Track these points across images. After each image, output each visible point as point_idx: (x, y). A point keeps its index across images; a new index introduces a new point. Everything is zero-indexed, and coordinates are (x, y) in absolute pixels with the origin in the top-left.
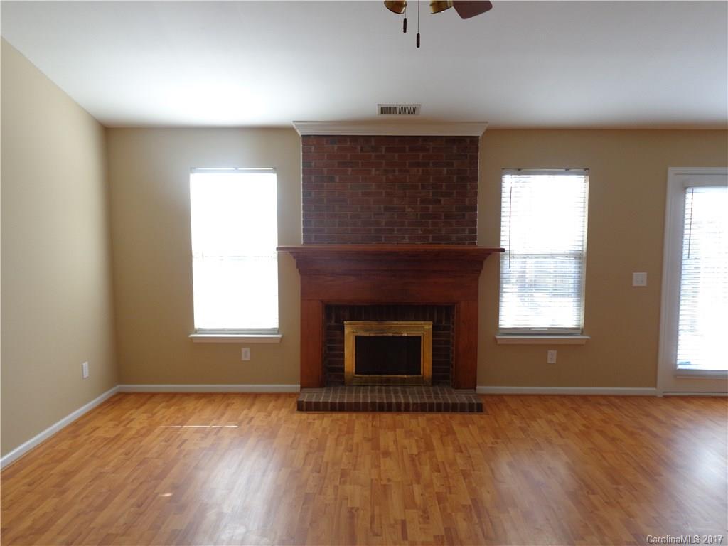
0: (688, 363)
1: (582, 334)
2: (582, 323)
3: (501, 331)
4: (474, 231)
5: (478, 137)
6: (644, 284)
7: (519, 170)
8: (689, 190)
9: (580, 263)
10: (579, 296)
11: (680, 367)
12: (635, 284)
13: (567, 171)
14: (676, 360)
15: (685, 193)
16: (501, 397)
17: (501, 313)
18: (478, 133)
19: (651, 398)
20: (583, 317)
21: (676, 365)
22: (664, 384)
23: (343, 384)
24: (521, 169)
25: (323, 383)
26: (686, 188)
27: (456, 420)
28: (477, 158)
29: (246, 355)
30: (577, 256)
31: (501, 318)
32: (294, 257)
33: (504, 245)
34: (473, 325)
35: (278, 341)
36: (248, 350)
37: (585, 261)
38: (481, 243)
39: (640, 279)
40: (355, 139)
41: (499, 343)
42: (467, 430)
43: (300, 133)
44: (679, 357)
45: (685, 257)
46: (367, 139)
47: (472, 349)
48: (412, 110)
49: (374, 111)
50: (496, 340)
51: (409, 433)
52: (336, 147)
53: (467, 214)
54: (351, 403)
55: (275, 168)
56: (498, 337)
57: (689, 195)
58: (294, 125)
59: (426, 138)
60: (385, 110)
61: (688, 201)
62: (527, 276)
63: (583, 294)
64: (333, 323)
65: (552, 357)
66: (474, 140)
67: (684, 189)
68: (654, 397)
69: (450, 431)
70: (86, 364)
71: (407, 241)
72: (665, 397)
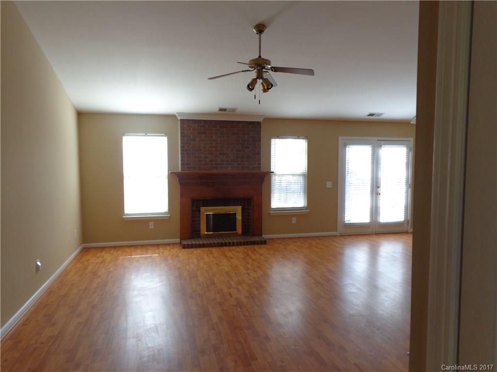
0: (349, 221)
1: (306, 209)
2: (306, 205)
3: (272, 210)
4: (259, 164)
5: (260, 122)
6: (331, 187)
7: (278, 137)
8: (347, 146)
9: (305, 178)
10: (305, 193)
11: (346, 222)
12: (327, 187)
13: (298, 138)
14: (344, 219)
15: (346, 148)
16: (273, 239)
17: (272, 201)
18: (261, 120)
19: (335, 236)
20: (306, 202)
21: (344, 222)
22: (340, 230)
23: (200, 237)
24: (279, 136)
25: (191, 237)
26: (346, 145)
27: (256, 247)
28: (260, 131)
29: (151, 225)
30: (303, 175)
31: (272, 204)
32: (178, 177)
33: (272, 170)
34: (260, 207)
35: (168, 218)
36: (152, 223)
37: (306, 177)
38: (263, 169)
39: (329, 185)
40: (205, 121)
41: (271, 214)
42: (261, 250)
43: (179, 118)
44: (346, 218)
45: (346, 175)
46: (211, 121)
47: (260, 218)
48: (234, 110)
49: (216, 110)
50: (270, 213)
51: (238, 252)
52: (196, 125)
53: (257, 156)
54: (208, 244)
55: (166, 134)
56: (271, 212)
57: (347, 149)
58: (177, 115)
59: (238, 122)
60: (221, 110)
61: (347, 151)
62: (283, 184)
63: (306, 192)
64: (195, 208)
65: (294, 220)
66: (259, 123)
67: (345, 145)
68: (336, 236)
69: (255, 250)
70: (75, 231)
71: (230, 169)
72: (341, 236)
